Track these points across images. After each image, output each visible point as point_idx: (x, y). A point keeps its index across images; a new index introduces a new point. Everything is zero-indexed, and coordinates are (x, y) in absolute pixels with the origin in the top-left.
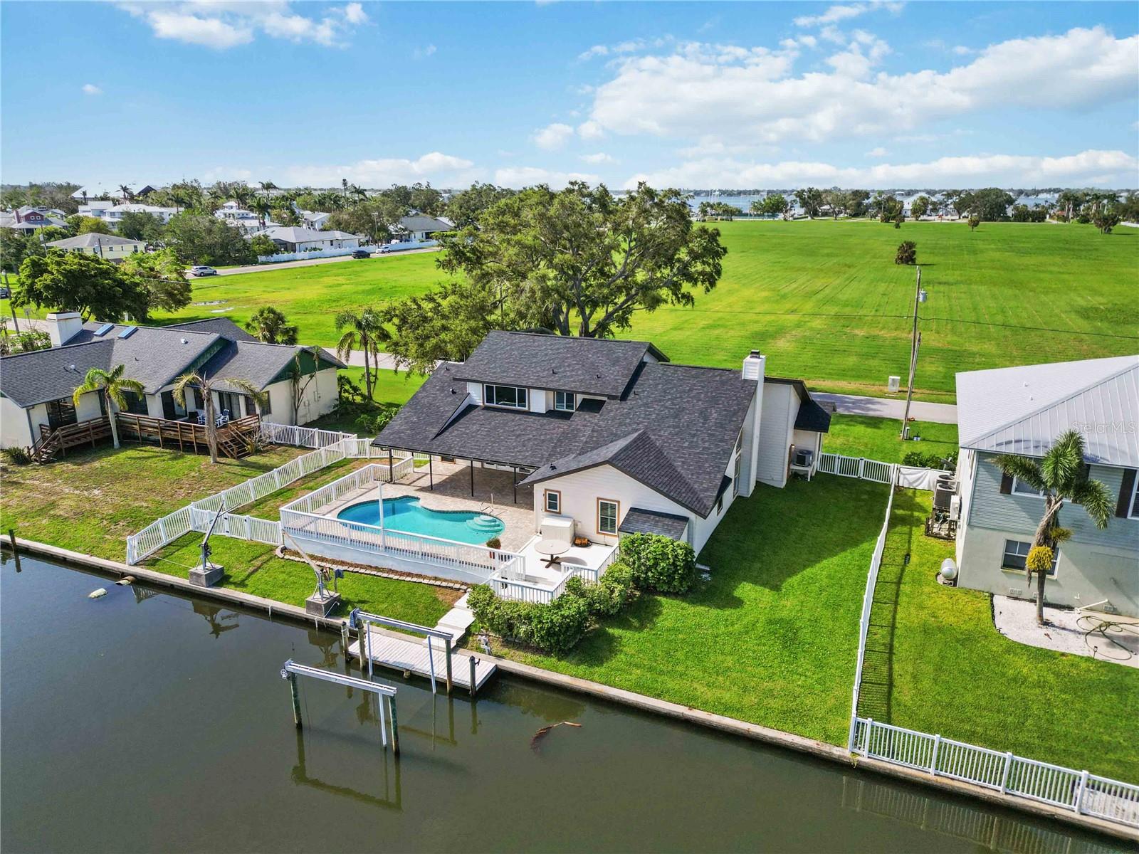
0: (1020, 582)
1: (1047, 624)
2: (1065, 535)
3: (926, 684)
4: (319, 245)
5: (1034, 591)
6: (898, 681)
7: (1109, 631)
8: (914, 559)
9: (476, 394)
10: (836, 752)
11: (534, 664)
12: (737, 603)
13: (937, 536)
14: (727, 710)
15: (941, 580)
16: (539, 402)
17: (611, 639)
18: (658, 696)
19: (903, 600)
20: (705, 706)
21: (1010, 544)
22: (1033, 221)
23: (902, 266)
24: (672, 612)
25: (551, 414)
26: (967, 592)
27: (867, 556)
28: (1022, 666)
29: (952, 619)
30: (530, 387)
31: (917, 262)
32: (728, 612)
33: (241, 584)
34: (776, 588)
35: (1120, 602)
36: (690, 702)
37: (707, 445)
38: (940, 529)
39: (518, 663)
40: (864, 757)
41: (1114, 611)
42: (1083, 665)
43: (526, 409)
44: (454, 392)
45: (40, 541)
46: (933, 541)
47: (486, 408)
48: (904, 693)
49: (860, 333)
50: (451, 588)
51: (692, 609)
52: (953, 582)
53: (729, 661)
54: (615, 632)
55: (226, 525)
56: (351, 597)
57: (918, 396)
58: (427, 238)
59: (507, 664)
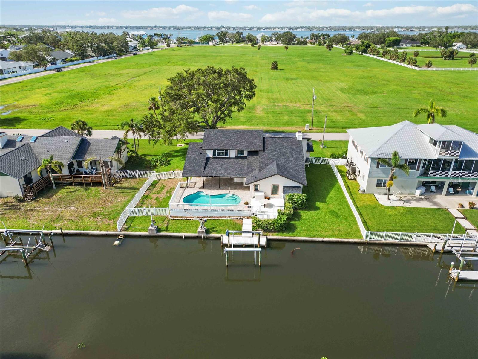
0: (384, 190)
1: (389, 200)
2: (395, 178)
3: (373, 220)
4: (14, 70)
5: (387, 192)
6: (366, 221)
7: (403, 199)
8: (350, 187)
9: (209, 153)
10: (362, 241)
11: (277, 235)
12: (318, 209)
13: (351, 179)
14: (332, 236)
15: (361, 192)
16: (233, 154)
17: (293, 225)
18: (314, 237)
19: (355, 199)
20: (326, 237)
21: (378, 181)
22: (303, 45)
23: (274, 70)
24: (304, 214)
25: (237, 157)
26: (368, 194)
27: (340, 188)
28: (390, 212)
29: (369, 203)
30: (229, 150)
31: (278, 69)
32: (318, 211)
33: (167, 230)
34: (325, 202)
35: (404, 191)
36: (322, 237)
37: (296, 163)
38: (352, 177)
39: (272, 236)
40: (368, 240)
41: (402, 194)
42: (402, 209)
43: (228, 157)
44: (201, 154)
45: (72, 230)
46: (351, 181)
47: (213, 158)
48: (369, 224)
49: (281, 104)
50: (238, 219)
51: (309, 212)
52: (363, 192)
53: (326, 224)
54: (293, 222)
55: (145, 212)
56: (209, 227)
57: (315, 130)
58: (63, 62)
59: (269, 237)
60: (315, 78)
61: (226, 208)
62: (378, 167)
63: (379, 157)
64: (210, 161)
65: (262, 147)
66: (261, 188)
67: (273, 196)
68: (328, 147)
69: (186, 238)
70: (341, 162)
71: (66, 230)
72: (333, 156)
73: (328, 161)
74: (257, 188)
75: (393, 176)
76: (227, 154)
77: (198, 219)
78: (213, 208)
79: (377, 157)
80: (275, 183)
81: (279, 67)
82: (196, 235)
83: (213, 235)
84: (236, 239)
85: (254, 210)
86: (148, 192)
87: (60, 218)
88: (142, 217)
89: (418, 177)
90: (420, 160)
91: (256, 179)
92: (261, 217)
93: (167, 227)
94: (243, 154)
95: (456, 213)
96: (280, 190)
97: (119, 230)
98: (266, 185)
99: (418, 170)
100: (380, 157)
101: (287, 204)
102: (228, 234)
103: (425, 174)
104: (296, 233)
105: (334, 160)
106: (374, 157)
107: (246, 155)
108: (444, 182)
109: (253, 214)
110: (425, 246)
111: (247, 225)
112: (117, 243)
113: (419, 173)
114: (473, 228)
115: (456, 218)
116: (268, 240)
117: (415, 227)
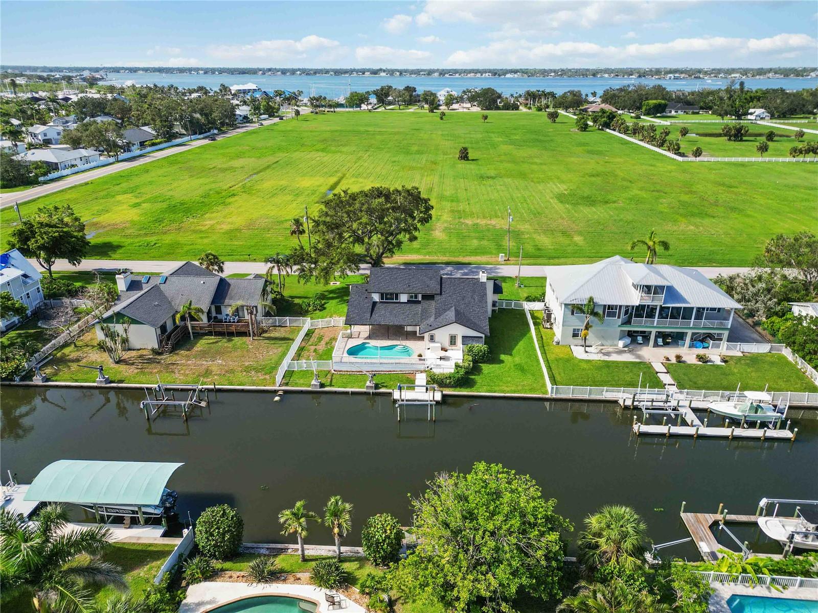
0: (579, 341)
1: (587, 352)
2: (591, 326)
3: (563, 375)
4: (74, 163)
5: (584, 343)
6: (555, 376)
7: (602, 351)
8: (544, 338)
9: (376, 297)
10: (547, 396)
11: (454, 391)
12: (502, 362)
13: (547, 328)
14: (515, 392)
15: (554, 343)
16: (404, 298)
17: (473, 380)
18: (495, 392)
19: (547, 352)
20: (508, 392)
21: (574, 330)
23: (463, 161)
24: (486, 368)
25: (409, 302)
26: (563, 346)
27: (531, 338)
28: (585, 366)
29: (562, 356)
30: (400, 293)
31: (470, 158)
32: (502, 365)
33: (331, 385)
34: (511, 355)
35: (604, 343)
36: (503, 392)
37: (478, 310)
38: (548, 325)
39: (448, 392)
40: (554, 396)
41: (603, 345)
42: (599, 362)
43: (399, 301)
44: (366, 298)
46: (546, 330)
47: (381, 302)
48: (558, 378)
50: (410, 373)
51: (491, 366)
52: (558, 343)
53: (509, 379)
54: (473, 377)
55: (305, 365)
56: (378, 382)
57: (512, 262)
58: (141, 146)
59: (444, 392)
60: (523, 175)
61: (397, 361)
62: (573, 314)
63: (572, 303)
64: (378, 305)
65: (439, 290)
66: (437, 338)
67: (450, 348)
68: (525, 286)
69: (353, 393)
70: (537, 306)
71: (218, 385)
72: (528, 299)
73: (521, 306)
74: (432, 339)
75: (588, 324)
76: (397, 298)
77: (368, 373)
78: (382, 361)
79: (570, 303)
80: (453, 333)
81: (471, 156)
82: (364, 390)
83: (383, 390)
84: (408, 395)
85: (428, 363)
86: (303, 343)
87: (208, 373)
88: (301, 371)
89: (619, 326)
90: (621, 306)
91: (431, 328)
92: (437, 371)
93: (331, 381)
94: (416, 297)
95: (658, 367)
96: (459, 341)
97: (278, 385)
98: (443, 335)
99: (619, 317)
100: (574, 302)
101: (466, 357)
102: (400, 388)
103: (628, 322)
104: (474, 388)
105: (529, 303)
106: (567, 303)
107: (420, 299)
108: (650, 332)
109: (428, 367)
110: (616, 402)
111: (421, 379)
112: (277, 398)
113: (620, 321)
114: (673, 383)
115: (657, 373)
116: (444, 396)
117: (609, 381)
